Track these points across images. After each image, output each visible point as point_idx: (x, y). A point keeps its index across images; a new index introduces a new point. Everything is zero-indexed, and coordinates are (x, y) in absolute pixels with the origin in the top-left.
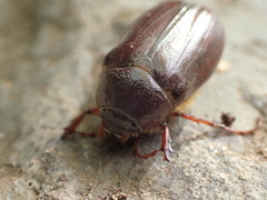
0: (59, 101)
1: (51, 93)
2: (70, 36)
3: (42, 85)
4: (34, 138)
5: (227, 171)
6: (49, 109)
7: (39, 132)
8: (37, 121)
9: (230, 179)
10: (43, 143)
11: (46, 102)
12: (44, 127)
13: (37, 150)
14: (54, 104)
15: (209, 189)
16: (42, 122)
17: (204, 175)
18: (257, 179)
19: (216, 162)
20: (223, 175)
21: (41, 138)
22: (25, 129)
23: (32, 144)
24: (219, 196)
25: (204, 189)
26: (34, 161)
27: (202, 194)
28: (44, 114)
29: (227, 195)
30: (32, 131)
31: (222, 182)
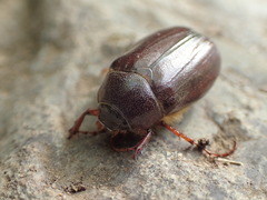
0: (44, 108)
1: (38, 101)
2: (64, 55)
3: (33, 94)
4: (16, 137)
5: (178, 173)
6: (34, 114)
7: (21, 132)
8: (22, 123)
9: (179, 180)
10: (22, 141)
11: (33, 108)
12: (26, 128)
13: (16, 146)
14: (38, 110)
15: (159, 186)
16: (25, 124)
17: (157, 175)
18: (203, 181)
19: (170, 165)
20: (173, 176)
21: (22, 137)
22: (10, 130)
23: (13, 141)
24: (167, 193)
25: (154, 187)
26: (12, 154)
27: (152, 190)
28: (28, 118)
29: (173, 192)
30: (16, 131)
31: (171, 182)
